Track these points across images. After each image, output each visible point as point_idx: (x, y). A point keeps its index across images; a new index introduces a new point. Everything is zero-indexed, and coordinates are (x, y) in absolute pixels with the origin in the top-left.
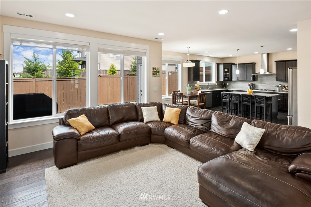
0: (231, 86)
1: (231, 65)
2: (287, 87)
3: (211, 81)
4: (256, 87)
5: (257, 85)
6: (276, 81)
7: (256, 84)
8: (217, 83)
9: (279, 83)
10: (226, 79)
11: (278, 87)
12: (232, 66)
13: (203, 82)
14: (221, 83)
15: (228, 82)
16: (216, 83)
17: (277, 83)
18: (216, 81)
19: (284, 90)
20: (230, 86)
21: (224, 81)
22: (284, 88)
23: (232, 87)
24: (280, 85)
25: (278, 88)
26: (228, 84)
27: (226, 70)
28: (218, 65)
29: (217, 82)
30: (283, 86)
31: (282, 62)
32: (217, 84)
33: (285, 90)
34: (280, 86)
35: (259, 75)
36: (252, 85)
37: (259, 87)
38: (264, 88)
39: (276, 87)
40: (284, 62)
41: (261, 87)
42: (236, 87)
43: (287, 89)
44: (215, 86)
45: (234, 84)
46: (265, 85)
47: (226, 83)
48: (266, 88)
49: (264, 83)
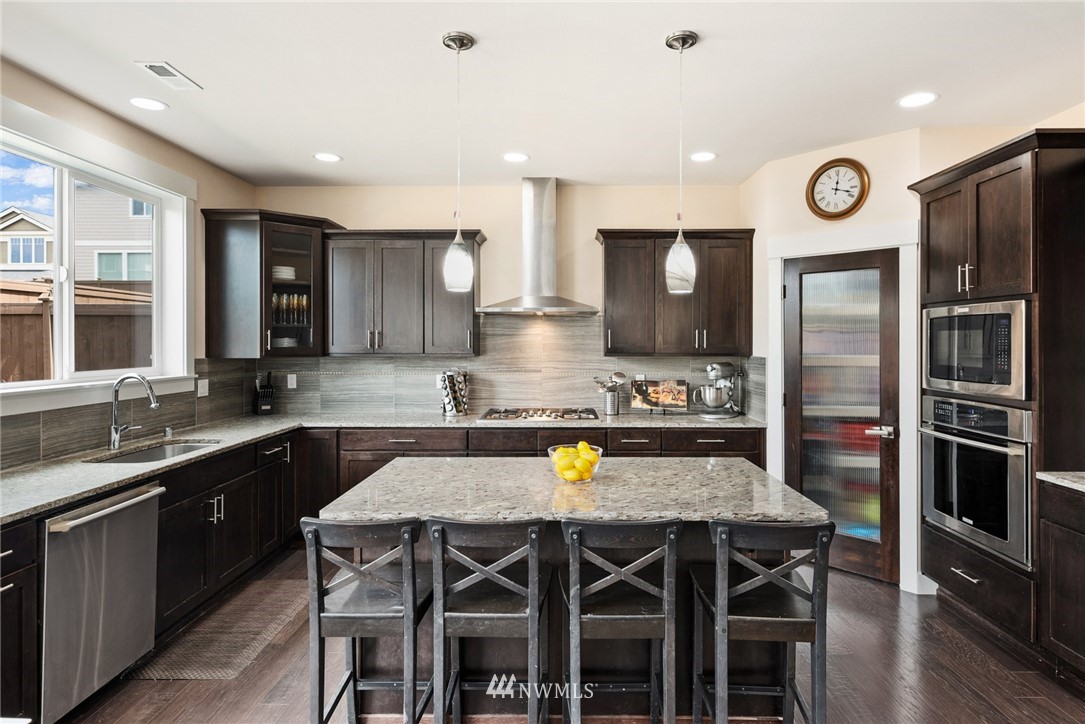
0: (318, 395)
1: (326, 237)
2: (651, 389)
3: (149, 364)
5: (490, 384)
7: (482, 377)
8: (209, 375)
9: (618, 369)
10: (286, 342)
12: (332, 244)
14: (239, 375)
15: (291, 369)
16: (201, 375)
17: (608, 367)
18: (198, 362)
19: (637, 403)
20: (310, 394)
21: (271, 354)
22: (639, 397)
23: (326, 403)
24: (620, 375)
25: (609, 395)
26: (292, 381)
27: (286, 273)
28: (214, 227)
29: (206, 368)
30: (631, 381)
32: (203, 388)
33: (646, 407)
34: (618, 381)
35: (500, 320)
36: (466, 379)
37: (502, 396)
38: (530, 396)
39: (601, 391)
40: (648, 241)
41: (511, 396)
42: (350, 401)
43: (654, 400)
44: (194, 403)
45: (338, 377)
46: (536, 377)
47: (276, 377)
48: (540, 397)
49: (531, 366)
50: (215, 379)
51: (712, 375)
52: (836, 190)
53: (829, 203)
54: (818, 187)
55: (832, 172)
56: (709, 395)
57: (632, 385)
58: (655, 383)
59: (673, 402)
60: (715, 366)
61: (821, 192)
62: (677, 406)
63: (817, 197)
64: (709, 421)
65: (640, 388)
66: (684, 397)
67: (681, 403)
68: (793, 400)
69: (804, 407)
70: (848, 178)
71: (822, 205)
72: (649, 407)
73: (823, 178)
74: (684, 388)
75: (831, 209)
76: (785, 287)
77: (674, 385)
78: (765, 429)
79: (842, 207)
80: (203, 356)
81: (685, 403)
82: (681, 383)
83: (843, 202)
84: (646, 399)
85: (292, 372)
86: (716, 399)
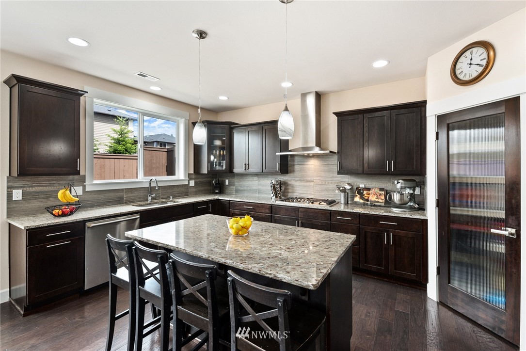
0: (234, 188)
1: (232, 129)
2: (365, 192)
3: (173, 175)
4: (290, 191)
5: (293, 186)
6: (339, 173)
7: (290, 183)
8: (195, 179)
9: (346, 181)
11: (344, 191)
12: (234, 131)
13: (137, 177)
14: (207, 179)
15: (227, 177)
16: (190, 179)
17: (341, 179)
18: (189, 174)
19: (357, 199)
20: (232, 187)
22: (358, 196)
23: (237, 191)
24: (349, 184)
25: (342, 194)
26: (227, 182)
27: (217, 143)
29: (193, 176)
30: (355, 188)
31: (356, 116)
32: (192, 183)
33: (362, 201)
34: (348, 187)
35: (296, 158)
36: (281, 184)
37: (297, 192)
38: (309, 192)
39: (337, 192)
40: (359, 115)
41: (301, 192)
42: (244, 190)
43: (366, 198)
44: (188, 188)
45: (241, 181)
46: (312, 184)
47: (222, 181)
48: (313, 193)
49: (309, 179)
50: (198, 180)
51: (399, 186)
52: (471, 64)
53: (466, 74)
54: (458, 66)
55: (468, 53)
56: (396, 198)
57: (356, 190)
58: (369, 189)
59: (376, 200)
60: (400, 181)
61: (460, 68)
62: (378, 202)
63: (458, 72)
64: (396, 212)
65: (360, 191)
66: (383, 197)
67: (380, 201)
68: (443, 204)
69: (451, 208)
70: (479, 55)
71: (461, 77)
72: (363, 201)
73: (462, 59)
74: (383, 192)
75: (467, 78)
76: (437, 134)
77: (377, 190)
78: (427, 220)
79: (475, 75)
80: (193, 173)
81: (383, 201)
82: (381, 190)
83: (475, 71)
84: (362, 197)
85: (227, 179)
86: (401, 199)
